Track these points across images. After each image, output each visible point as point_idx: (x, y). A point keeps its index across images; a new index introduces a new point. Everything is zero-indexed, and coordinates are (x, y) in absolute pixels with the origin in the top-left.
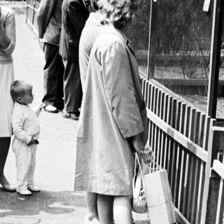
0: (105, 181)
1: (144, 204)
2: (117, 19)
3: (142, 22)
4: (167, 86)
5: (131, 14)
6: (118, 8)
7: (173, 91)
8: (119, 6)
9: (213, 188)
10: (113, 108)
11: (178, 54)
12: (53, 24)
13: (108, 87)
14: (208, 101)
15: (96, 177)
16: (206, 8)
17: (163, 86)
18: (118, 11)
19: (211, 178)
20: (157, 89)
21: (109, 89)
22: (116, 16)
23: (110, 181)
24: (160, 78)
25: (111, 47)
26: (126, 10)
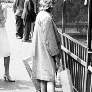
0: (44, 75)
1: (60, 84)
2: (47, 8)
3: (60, 10)
4: (70, 36)
5: (53, 6)
6: (48, 4)
7: (73, 38)
8: (48, 3)
9: (89, 77)
10: (46, 44)
11: (75, 23)
12: (18, 9)
13: (44, 35)
14: (87, 42)
15: (40, 73)
16: (85, 4)
17: (69, 36)
18: (48, 5)
19: (87, 73)
20: (65, 37)
21: (45, 36)
22: (47, 7)
23: (46, 74)
24: (67, 32)
25: (45, 19)
26: (51, 4)
